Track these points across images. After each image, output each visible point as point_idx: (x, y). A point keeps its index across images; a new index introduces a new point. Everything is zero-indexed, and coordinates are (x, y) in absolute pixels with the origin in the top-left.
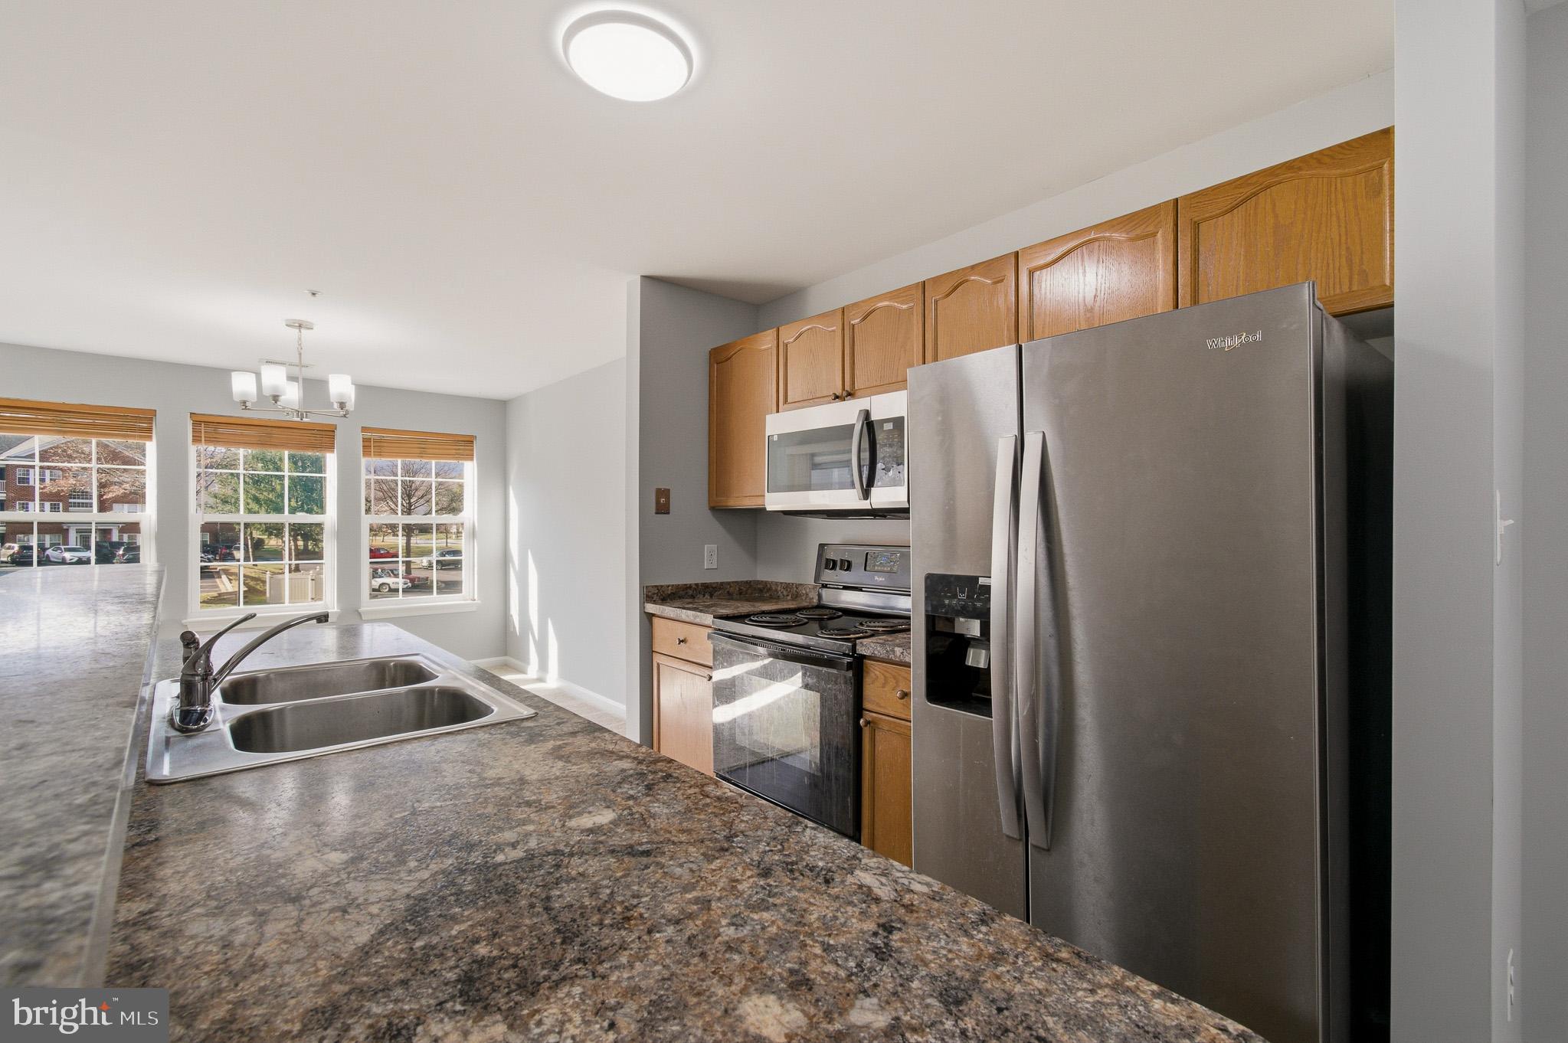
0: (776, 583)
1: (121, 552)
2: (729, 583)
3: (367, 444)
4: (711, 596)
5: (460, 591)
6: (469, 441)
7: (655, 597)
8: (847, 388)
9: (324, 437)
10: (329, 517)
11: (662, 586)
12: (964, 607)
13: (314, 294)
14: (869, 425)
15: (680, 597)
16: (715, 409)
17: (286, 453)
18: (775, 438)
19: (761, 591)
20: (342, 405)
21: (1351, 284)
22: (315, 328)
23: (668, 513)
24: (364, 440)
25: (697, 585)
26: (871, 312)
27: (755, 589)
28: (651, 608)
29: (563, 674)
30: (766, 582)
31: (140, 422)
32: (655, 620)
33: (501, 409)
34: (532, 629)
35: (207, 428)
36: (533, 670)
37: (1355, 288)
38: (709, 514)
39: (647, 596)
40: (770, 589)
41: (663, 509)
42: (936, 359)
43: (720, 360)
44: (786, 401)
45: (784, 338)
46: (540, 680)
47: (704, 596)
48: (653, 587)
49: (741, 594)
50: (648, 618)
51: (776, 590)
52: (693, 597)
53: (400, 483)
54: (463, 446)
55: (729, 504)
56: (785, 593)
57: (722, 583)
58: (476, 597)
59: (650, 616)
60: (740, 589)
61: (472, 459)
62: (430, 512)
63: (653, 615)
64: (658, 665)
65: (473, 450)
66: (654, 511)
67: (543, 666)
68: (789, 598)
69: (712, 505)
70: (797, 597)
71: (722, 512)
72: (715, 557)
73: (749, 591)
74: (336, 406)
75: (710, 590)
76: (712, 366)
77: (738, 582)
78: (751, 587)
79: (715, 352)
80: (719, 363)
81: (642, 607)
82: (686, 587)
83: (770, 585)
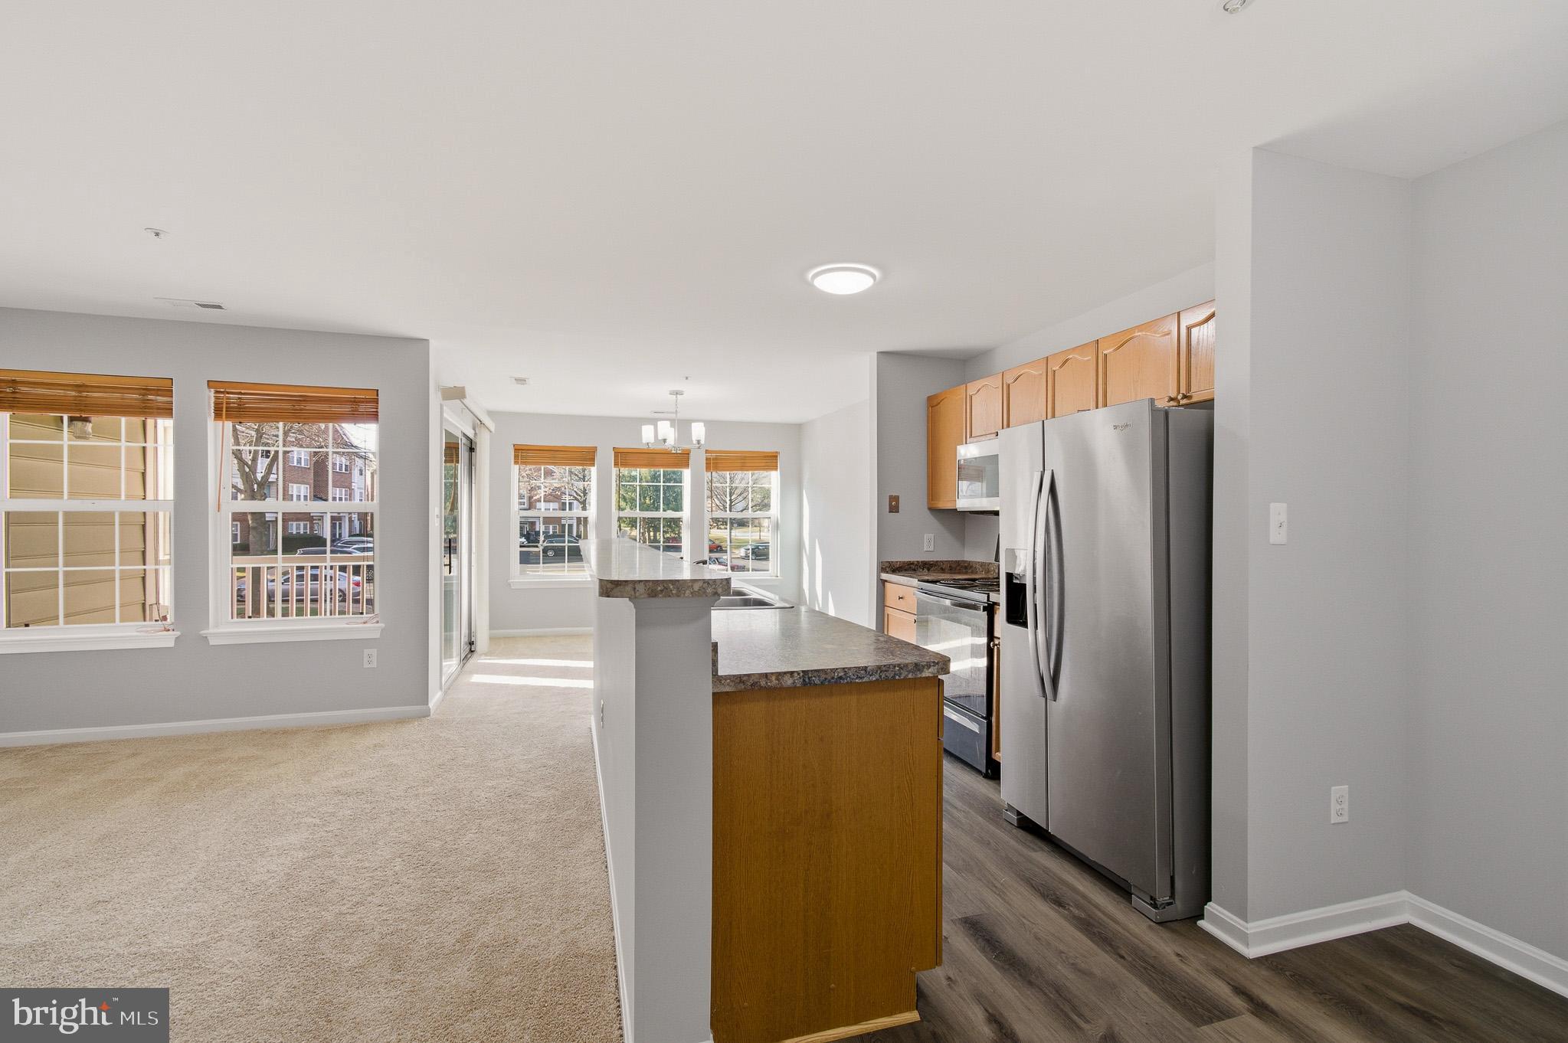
0: (976, 563)
2: (942, 562)
3: (708, 463)
4: (929, 570)
6: (773, 457)
7: (887, 568)
9: (682, 459)
10: (685, 514)
13: (687, 378)
15: (906, 570)
16: (930, 439)
17: (662, 470)
19: (966, 568)
20: (699, 442)
22: (684, 394)
23: (898, 512)
24: (707, 459)
25: (918, 562)
26: (1019, 376)
27: (962, 567)
28: (884, 576)
30: (970, 561)
31: (587, 456)
32: (887, 584)
33: (797, 430)
34: (818, 601)
35: (623, 457)
38: (928, 512)
39: (882, 568)
40: (971, 567)
41: (894, 508)
42: (1008, 426)
43: (933, 404)
44: (971, 436)
45: (970, 392)
47: (923, 569)
49: (950, 569)
50: (882, 583)
51: (975, 568)
52: (914, 570)
53: (727, 489)
54: (769, 461)
55: (941, 505)
57: (937, 562)
58: (779, 575)
59: (884, 582)
60: (950, 566)
61: (776, 469)
62: (746, 509)
63: (886, 581)
64: (888, 611)
65: (777, 464)
66: (888, 510)
68: (982, 572)
69: (929, 507)
71: (934, 511)
72: (932, 543)
73: (958, 568)
74: (695, 442)
75: (927, 566)
76: (928, 408)
77: (949, 561)
78: (959, 565)
79: (930, 399)
80: (932, 407)
81: (878, 576)
82: (910, 563)
83: (972, 563)
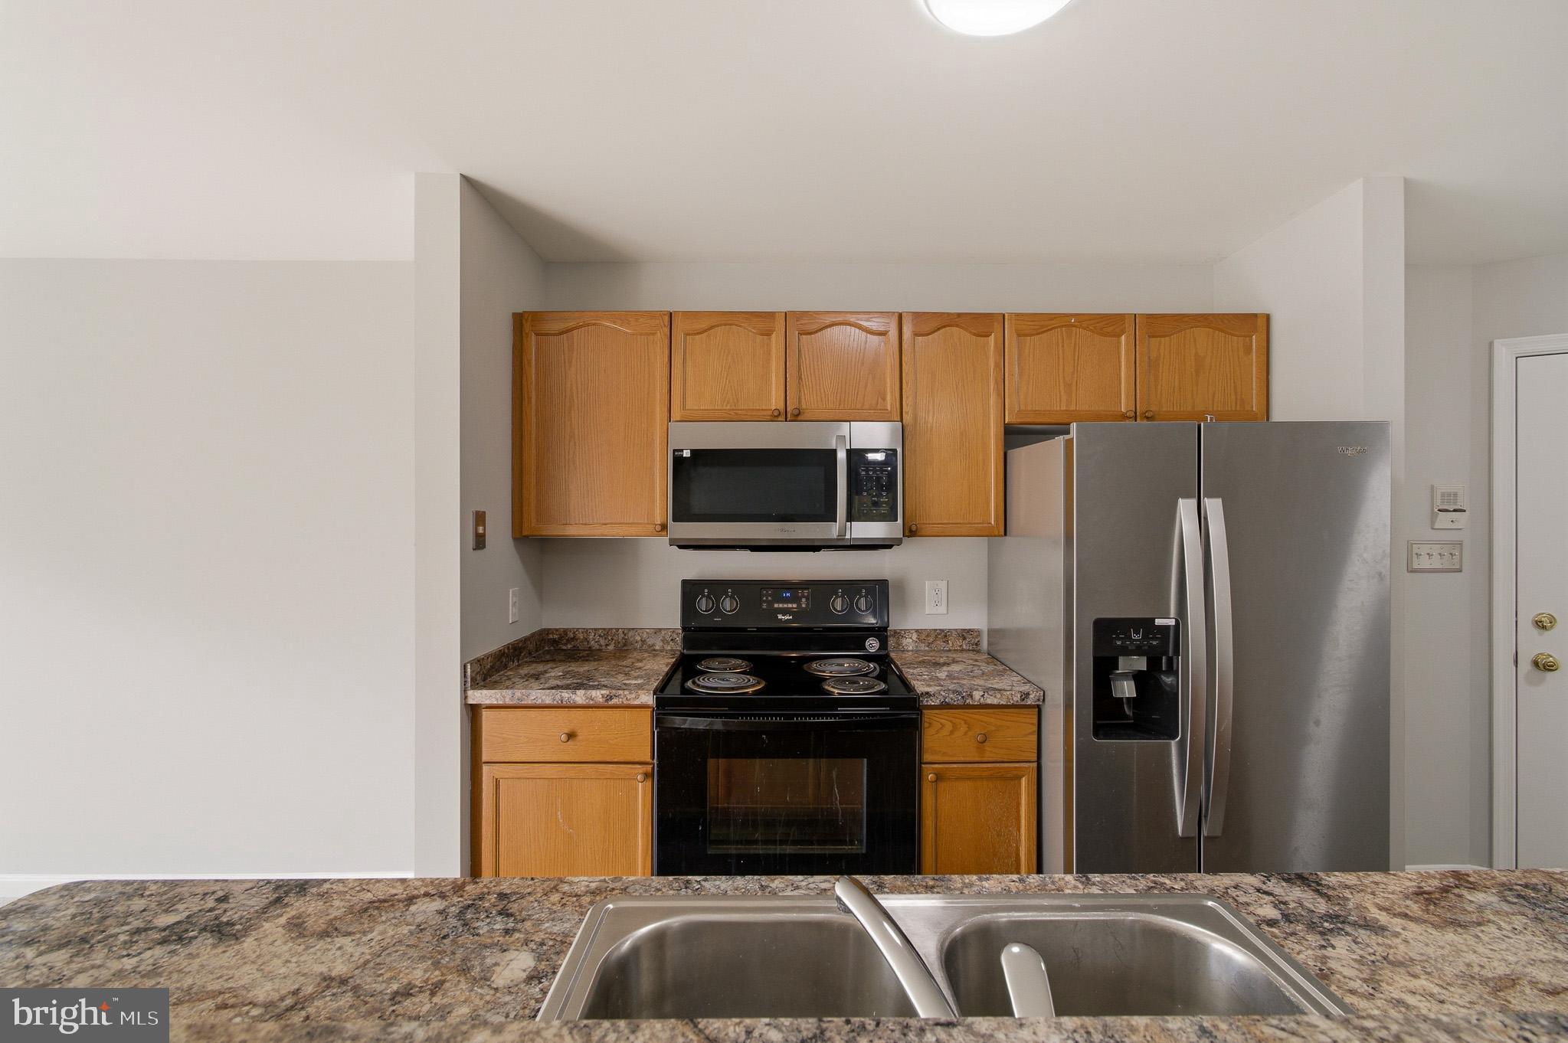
0: (586, 631)
2: (528, 639)
4: (519, 660)
8: (793, 405)
11: (482, 659)
12: (1139, 647)
18: (686, 454)
21: (1236, 406)
23: (484, 548)
26: (826, 327)
27: (547, 641)
28: (471, 696)
30: (565, 630)
32: (485, 714)
37: (1238, 409)
38: (512, 544)
40: (574, 639)
41: (480, 542)
43: (544, 331)
44: (684, 407)
47: (513, 662)
48: (474, 662)
49: (537, 650)
52: (506, 666)
55: (566, 533)
56: (602, 642)
59: (473, 709)
60: (536, 645)
64: (498, 781)
66: (473, 546)
73: (542, 645)
81: (464, 698)
82: (501, 654)
83: (574, 633)
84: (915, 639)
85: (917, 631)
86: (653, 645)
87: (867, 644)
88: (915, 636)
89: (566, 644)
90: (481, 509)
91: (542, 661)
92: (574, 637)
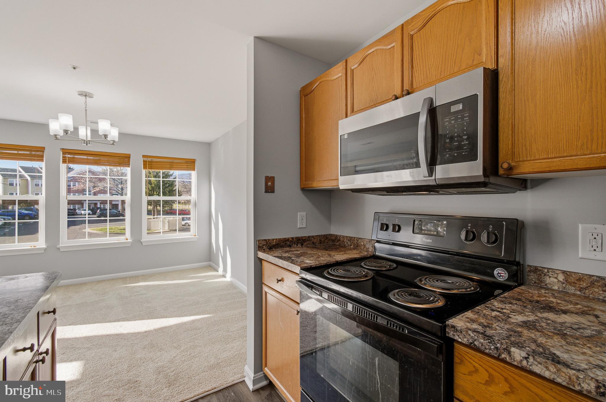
0: (344, 237)
1: (99, 211)
2: (313, 237)
3: (145, 163)
4: (302, 245)
5: (190, 231)
6: (193, 162)
7: (264, 247)
8: (406, 87)
9: (125, 160)
10: (128, 197)
11: (269, 240)
13: (74, 68)
14: (432, 112)
15: (281, 247)
16: (304, 126)
18: (346, 136)
19: (333, 241)
20: (106, 136)
22: (94, 97)
23: (274, 192)
24: (144, 161)
25: (292, 238)
27: (329, 240)
28: (261, 255)
29: (233, 276)
30: (337, 236)
32: (263, 262)
33: (208, 145)
34: (221, 251)
36: (221, 271)
38: (300, 192)
39: (259, 247)
40: (339, 240)
41: (270, 189)
44: (353, 111)
45: (351, 66)
46: (224, 276)
47: (297, 245)
48: (263, 240)
49: (321, 243)
50: (259, 262)
51: (343, 241)
52: (290, 246)
53: (161, 181)
54: (190, 164)
55: (313, 186)
56: (349, 243)
57: (309, 237)
58: (196, 235)
59: (261, 260)
60: (320, 240)
61: (194, 170)
64: (266, 293)
65: (195, 166)
66: (264, 190)
67: (225, 270)
68: (352, 247)
69: (302, 187)
70: (357, 246)
71: (307, 191)
72: (305, 220)
73: (326, 241)
75: (301, 241)
76: (301, 98)
77: (319, 236)
78: (327, 238)
79: (303, 89)
80: (305, 96)
81: (256, 254)
82: (286, 240)
83: (340, 237)
84: (561, 279)
85: (564, 272)
86: (369, 248)
87: (495, 272)
88: (561, 277)
89: (337, 242)
90: (270, 175)
91: (315, 248)
92: (340, 239)
